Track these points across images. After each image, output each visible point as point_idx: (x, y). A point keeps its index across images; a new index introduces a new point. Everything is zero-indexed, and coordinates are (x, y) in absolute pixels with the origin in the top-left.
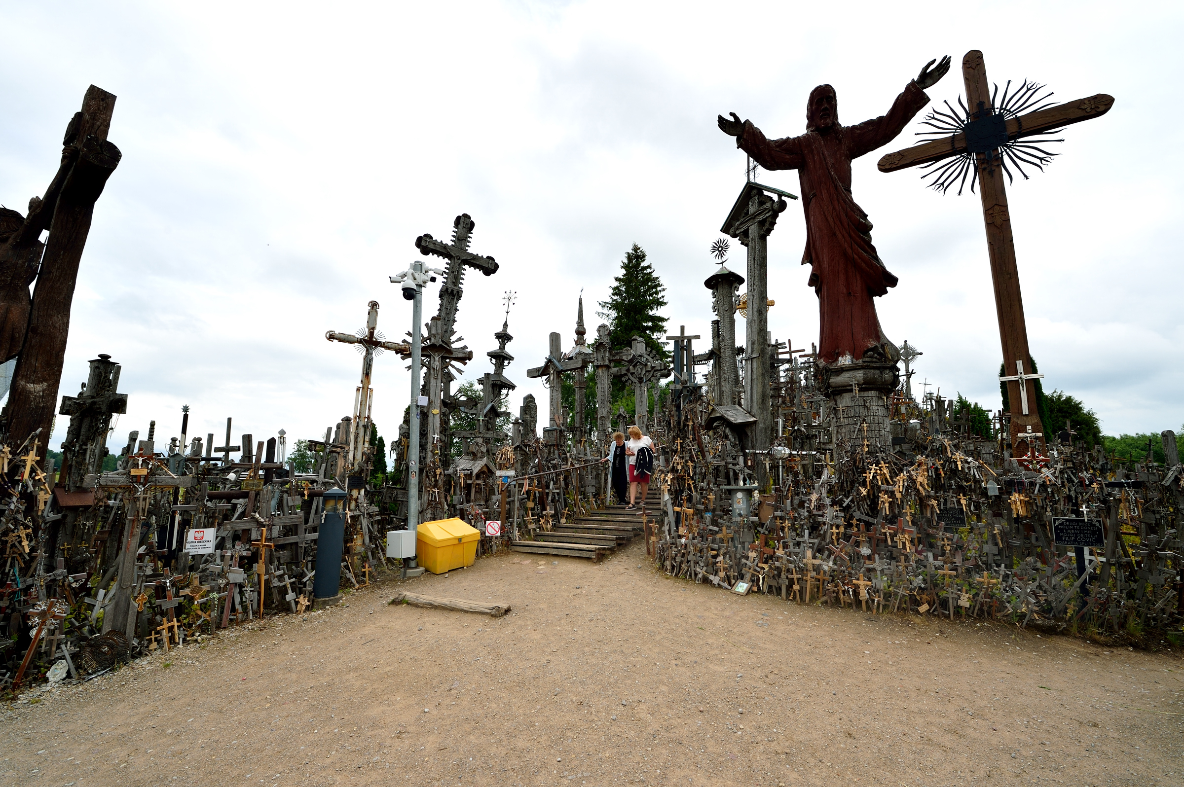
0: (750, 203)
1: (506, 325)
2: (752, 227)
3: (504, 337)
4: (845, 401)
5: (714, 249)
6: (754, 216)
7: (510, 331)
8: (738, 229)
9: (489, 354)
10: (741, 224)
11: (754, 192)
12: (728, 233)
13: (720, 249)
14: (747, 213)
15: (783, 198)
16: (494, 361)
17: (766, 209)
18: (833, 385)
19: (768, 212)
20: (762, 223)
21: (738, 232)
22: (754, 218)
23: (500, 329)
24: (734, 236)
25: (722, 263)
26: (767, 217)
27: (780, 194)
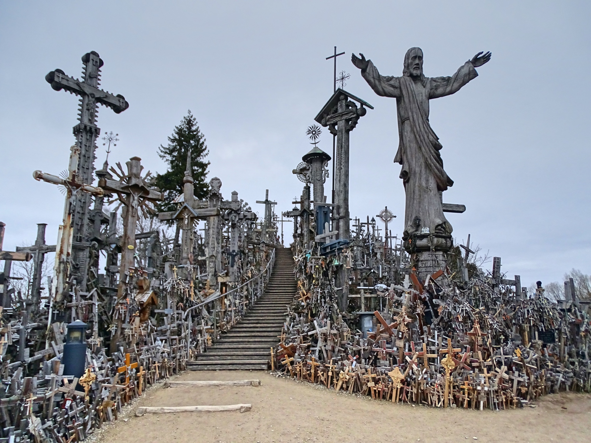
0: (339, 105)
2: (341, 122)
4: (425, 256)
5: (309, 132)
6: (342, 115)
8: (328, 121)
10: (331, 118)
11: (342, 97)
12: (320, 123)
13: (314, 133)
14: (336, 111)
15: (364, 106)
17: (351, 112)
18: (417, 246)
19: (353, 114)
20: (347, 121)
21: (328, 123)
22: (342, 116)
24: (325, 125)
25: (315, 143)
26: (352, 118)
27: (363, 103)
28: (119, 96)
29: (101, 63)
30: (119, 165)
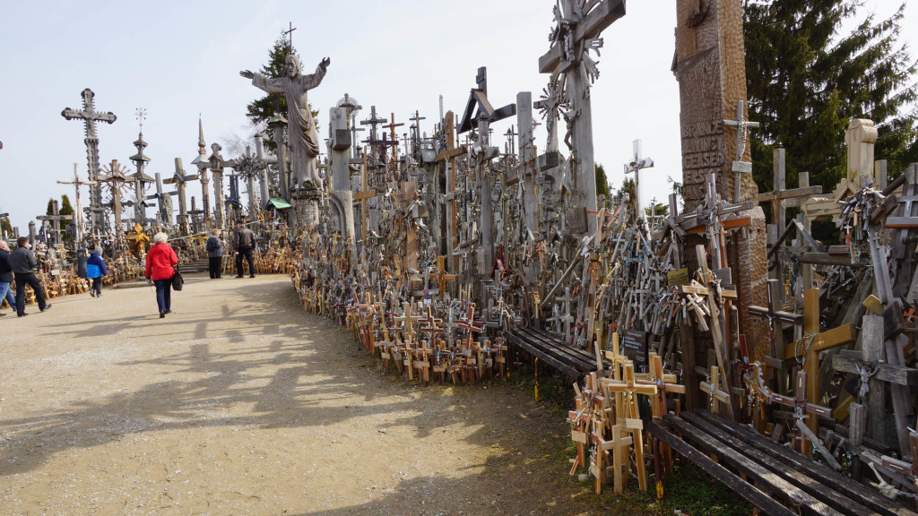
1: (140, 135)
3: (140, 145)
7: (144, 139)
9: (131, 158)
16: (135, 162)
23: (137, 139)
28: (110, 113)
29: (93, 94)
30: (105, 166)
